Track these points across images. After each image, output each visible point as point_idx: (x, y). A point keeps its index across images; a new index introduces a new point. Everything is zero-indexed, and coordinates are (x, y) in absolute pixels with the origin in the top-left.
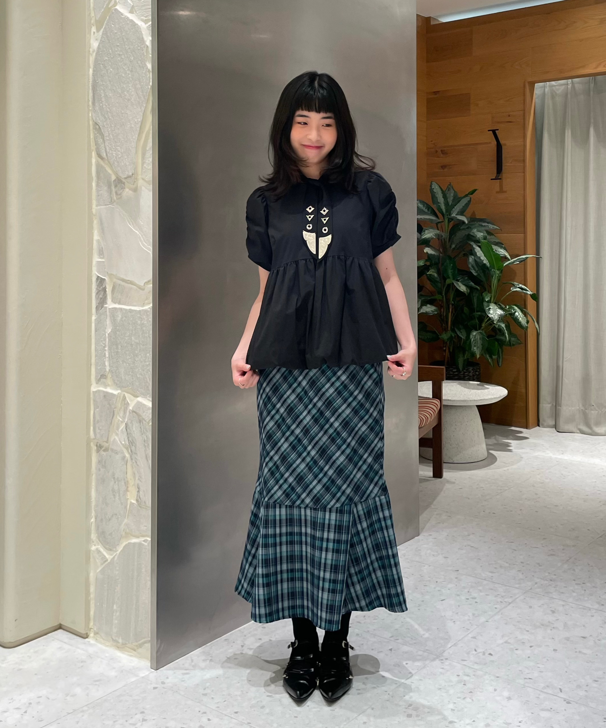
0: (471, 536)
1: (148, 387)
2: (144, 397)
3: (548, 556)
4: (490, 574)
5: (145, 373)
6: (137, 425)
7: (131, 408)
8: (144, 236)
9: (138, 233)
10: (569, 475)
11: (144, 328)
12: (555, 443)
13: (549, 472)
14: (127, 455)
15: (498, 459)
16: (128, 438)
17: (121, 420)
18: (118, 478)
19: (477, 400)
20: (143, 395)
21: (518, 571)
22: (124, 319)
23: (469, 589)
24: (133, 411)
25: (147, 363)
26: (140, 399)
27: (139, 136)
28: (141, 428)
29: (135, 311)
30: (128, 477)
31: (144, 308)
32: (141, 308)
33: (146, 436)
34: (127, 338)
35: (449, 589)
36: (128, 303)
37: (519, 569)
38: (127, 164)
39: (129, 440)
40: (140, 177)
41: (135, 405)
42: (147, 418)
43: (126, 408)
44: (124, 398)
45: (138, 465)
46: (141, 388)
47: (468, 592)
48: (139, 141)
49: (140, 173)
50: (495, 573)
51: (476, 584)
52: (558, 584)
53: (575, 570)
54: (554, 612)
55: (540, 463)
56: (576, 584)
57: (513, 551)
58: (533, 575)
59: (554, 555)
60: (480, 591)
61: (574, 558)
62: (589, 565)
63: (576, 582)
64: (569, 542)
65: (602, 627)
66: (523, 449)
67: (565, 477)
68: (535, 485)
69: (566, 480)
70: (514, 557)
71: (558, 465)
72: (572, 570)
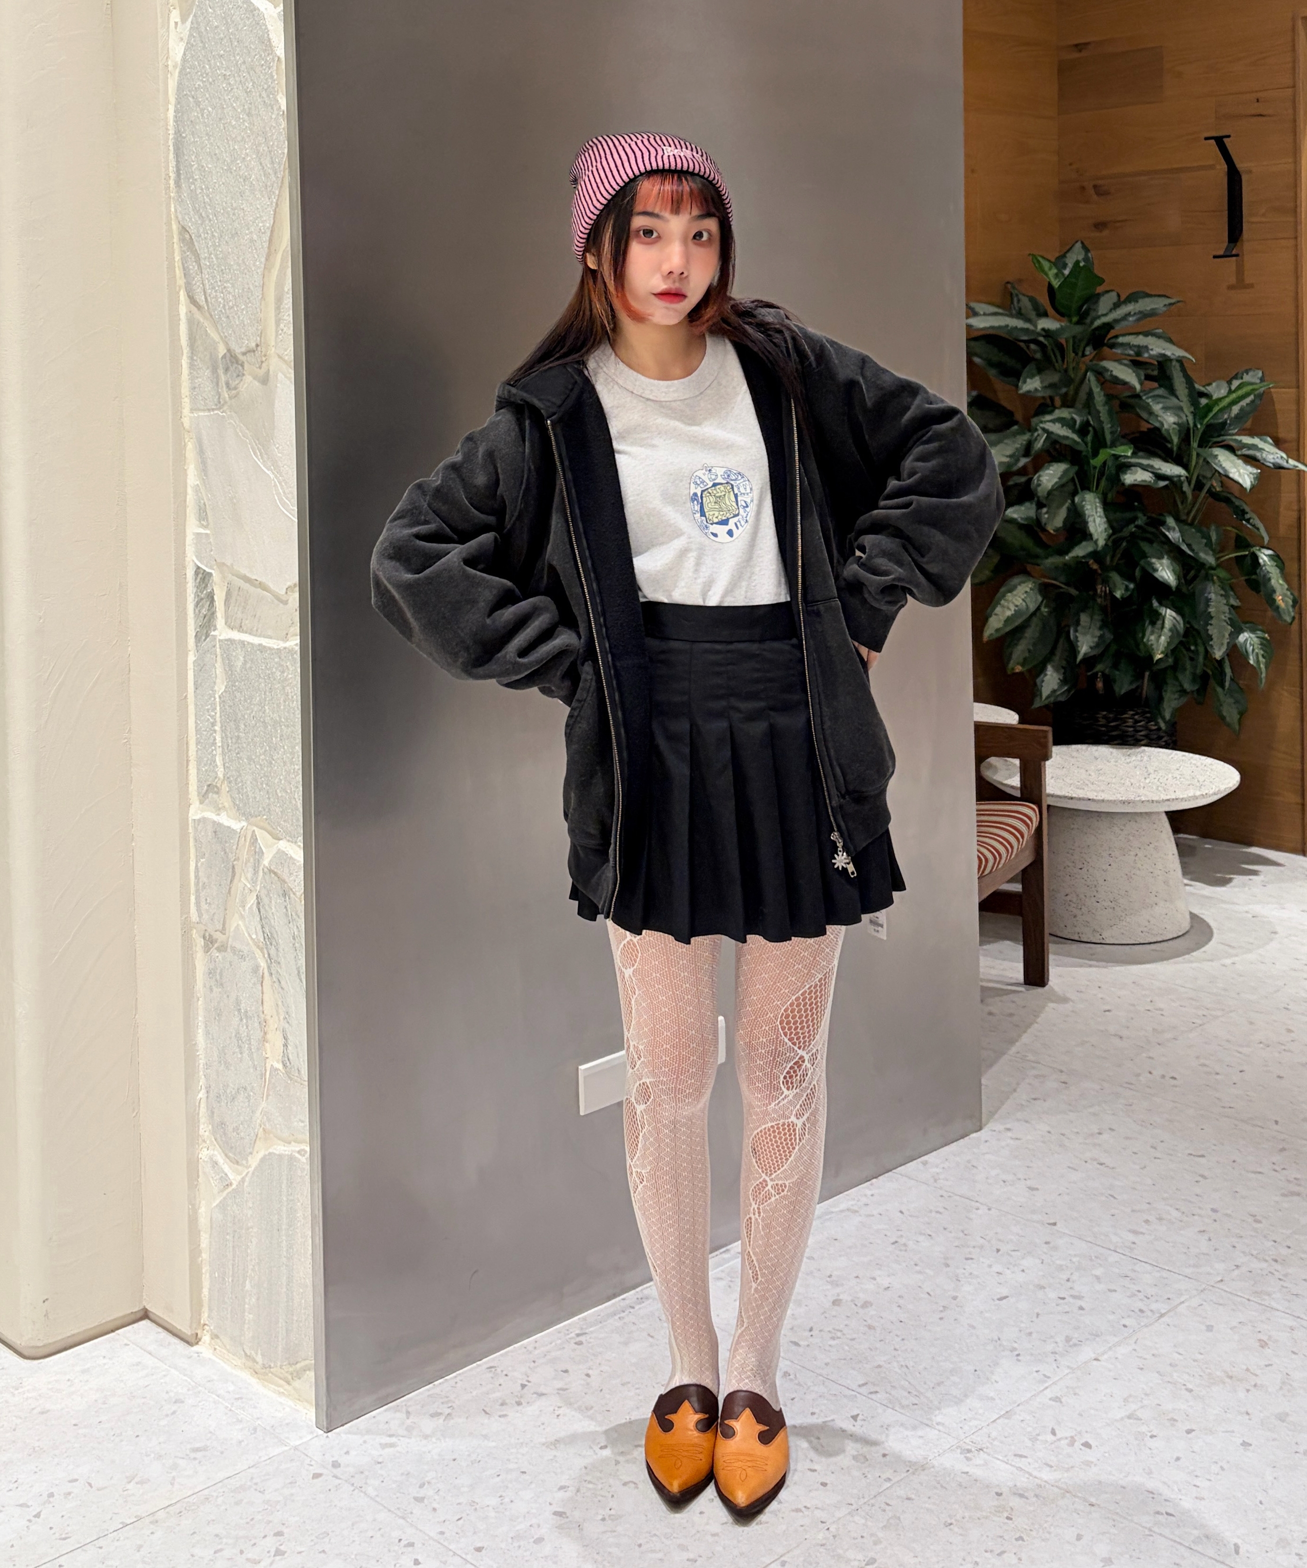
0: (1106, 1136)
4: (1131, 1237)
6: (278, 901)
7: (266, 862)
8: (282, 482)
9: (272, 476)
11: (288, 689)
14: (262, 965)
16: (262, 926)
17: (248, 886)
18: (246, 1012)
20: (288, 836)
21: (1200, 1232)
22: (249, 664)
23: (1071, 1274)
24: (270, 871)
26: (284, 845)
27: (266, 260)
28: (286, 908)
29: (270, 649)
31: (286, 644)
32: (281, 644)
33: (295, 925)
34: (255, 709)
35: (1023, 1271)
36: (256, 631)
38: (246, 322)
39: (263, 931)
40: (273, 350)
41: (275, 856)
42: (296, 888)
43: (258, 861)
44: (254, 840)
47: (1068, 1280)
48: (270, 271)
49: (273, 343)
50: (1143, 1234)
51: (1091, 1260)
52: (1290, 1270)
54: (1266, 1343)
57: (1200, 1179)
58: (1235, 1244)
59: (1298, 1194)
60: (1098, 1279)
66: (1284, 909)
68: (1291, 1006)
70: (1197, 1195)
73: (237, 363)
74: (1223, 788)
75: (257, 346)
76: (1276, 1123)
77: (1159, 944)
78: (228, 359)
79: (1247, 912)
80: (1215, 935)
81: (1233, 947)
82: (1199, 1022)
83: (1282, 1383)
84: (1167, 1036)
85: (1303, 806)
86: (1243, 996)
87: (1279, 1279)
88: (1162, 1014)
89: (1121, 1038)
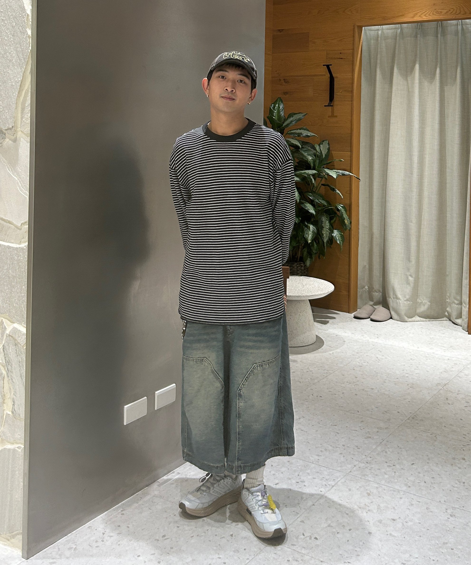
0: (302, 420)
1: (23, 315)
2: (20, 324)
3: (365, 438)
4: (317, 457)
5: (21, 303)
6: (13, 347)
7: (8, 332)
9: (16, 179)
10: (382, 359)
11: (20, 264)
12: (372, 327)
13: (367, 356)
14: (4, 372)
15: (325, 343)
16: (5, 358)
19: (308, 296)
20: (19, 322)
23: (299, 473)
24: (9, 335)
25: (23, 295)
26: (16, 325)
28: (16, 350)
29: (13, 247)
30: (5, 391)
31: (21, 246)
32: (18, 246)
33: (21, 358)
34: (5, 271)
35: (282, 473)
36: (7, 240)
37: (341, 453)
38: (8, 117)
39: (5, 360)
40: (19, 129)
41: (12, 330)
42: (22, 342)
43: (4, 332)
44: (2, 323)
45: (13, 382)
46: (16, 316)
47: (299, 475)
49: (19, 126)
50: (321, 456)
51: (305, 467)
52: (373, 466)
53: (386, 452)
54: (370, 494)
55: (359, 347)
56: (388, 466)
57: (337, 434)
58: (353, 458)
59: (370, 437)
60: (308, 474)
61: (386, 440)
62: (398, 447)
63: (388, 464)
64: (382, 425)
65: (409, 509)
66: (346, 332)
67: (379, 360)
68: (355, 368)
69: (379, 363)
70: (337, 440)
71: (373, 349)
72: (384, 452)
74: (329, 291)
75: (12, 127)
76: (358, 412)
77: (307, 347)
79: (334, 334)
81: (332, 347)
82: (326, 375)
83: (378, 508)
84: (316, 381)
85: (349, 296)
86: (338, 365)
87: (370, 469)
88: (313, 373)
89: (300, 382)
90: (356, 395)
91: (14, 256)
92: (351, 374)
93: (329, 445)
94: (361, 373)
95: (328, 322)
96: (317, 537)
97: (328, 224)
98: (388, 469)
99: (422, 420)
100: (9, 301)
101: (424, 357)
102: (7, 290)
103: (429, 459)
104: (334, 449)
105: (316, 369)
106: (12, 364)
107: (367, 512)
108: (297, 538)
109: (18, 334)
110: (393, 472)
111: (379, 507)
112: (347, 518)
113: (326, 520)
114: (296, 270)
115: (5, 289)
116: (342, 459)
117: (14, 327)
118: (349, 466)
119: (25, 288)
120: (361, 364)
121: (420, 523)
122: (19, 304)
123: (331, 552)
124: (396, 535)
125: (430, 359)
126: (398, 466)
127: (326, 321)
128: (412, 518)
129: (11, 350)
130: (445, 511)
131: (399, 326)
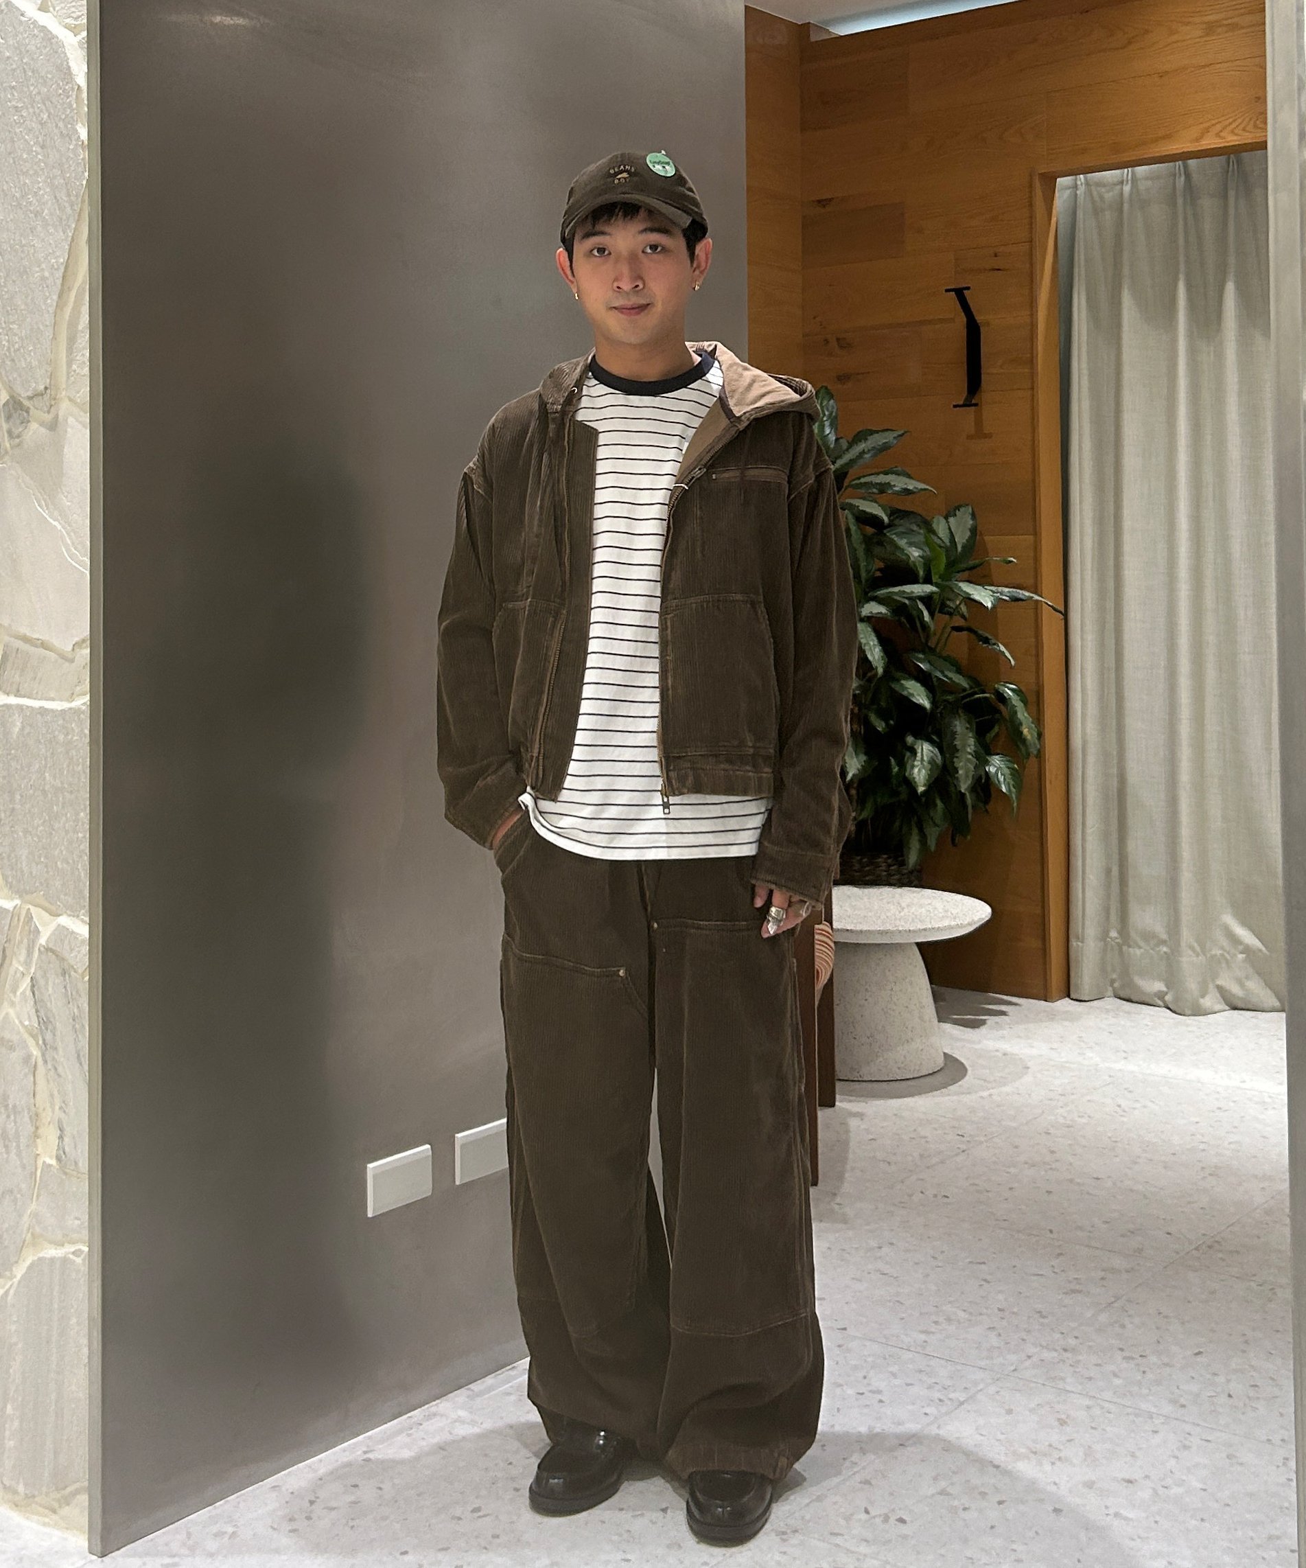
1: (81, 892)
2: (74, 916)
3: (1066, 1293)
4: (921, 1337)
5: (76, 857)
6: (56, 980)
7: (43, 941)
8: (72, 534)
9: (59, 527)
10: (1134, 1109)
11: (73, 753)
12: (1111, 1033)
13: (1089, 1101)
14: (36, 1053)
16: (37, 1012)
17: (21, 969)
18: (14, 1106)
19: (914, 931)
20: (70, 911)
21: (990, 1328)
22: (27, 730)
23: (867, 1372)
24: (48, 949)
25: (80, 835)
26: (65, 921)
27: (59, 297)
28: (65, 987)
29: (53, 711)
30: (37, 1105)
31: (73, 705)
32: (65, 705)
33: (78, 1007)
34: (34, 777)
36: (38, 694)
37: (992, 1326)
38: (33, 365)
39: (38, 1017)
40: (64, 393)
41: (53, 934)
42: (79, 965)
43: (33, 941)
44: (29, 918)
45: (59, 1076)
46: (65, 895)
47: (865, 1377)
48: (62, 310)
49: (64, 386)
50: (934, 1333)
51: (885, 1359)
52: (1080, 1358)
53: (1123, 1326)
54: (1065, 1423)
55: (1066, 1081)
56: (1124, 1358)
57: (984, 1283)
58: (1025, 1337)
59: (1080, 1292)
60: (894, 1375)
61: (1124, 1297)
62: (1159, 1313)
63: (1125, 1354)
64: (1117, 1262)
65: (1177, 1458)
66: (1033, 1047)
67: (1124, 1111)
68: (1052, 1131)
69: (1125, 1119)
70: (982, 1297)
71: (1111, 1086)
72: (1117, 1325)
73: (21, 410)
74: (976, 919)
75: (46, 388)
76: (1051, 1231)
77: (913, 1081)
78: (11, 406)
79: (997, 1051)
80: (969, 1072)
81: (989, 1082)
82: (963, 1147)
83: (1086, 1455)
84: (935, 1160)
85: (1045, 951)
86: (1004, 1123)
87: (1071, 1365)
88: (927, 1142)
89: (889, 1163)
90: (1047, 1192)
91: (57, 733)
92: (1038, 1144)
93: (958, 1307)
94: (1070, 1142)
95: (983, 1023)
96: (904, 1517)
97: (972, 741)
98: (1125, 1365)
99: (1238, 1252)
100: (46, 857)
101: (1256, 1104)
102: (41, 828)
103: (1246, 1342)
104: (973, 1318)
105: (939, 1132)
106: (55, 1028)
107: (1053, 1464)
108: (848, 1518)
109: (69, 942)
110: (1139, 1370)
111: (1089, 1452)
112: (995, 1476)
113: (935, 1479)
114: (885, 873)
115: (36, 825)
116: (994, 1340)
117: (59, 925)
118: (1013, 1358)
119: (84, 816)
120: (1071, 1120)
121: (1205, 1490)
122: (71, 861)
123: (943, 1551)
124: (1131, 1515)
125: (1274, 1108)
126: (1153, 1359)
127: (975, 1019)
128: (1184, 1478)
129: (52, 989)
130: (1281, 1464)
131: (1189, 1032)
